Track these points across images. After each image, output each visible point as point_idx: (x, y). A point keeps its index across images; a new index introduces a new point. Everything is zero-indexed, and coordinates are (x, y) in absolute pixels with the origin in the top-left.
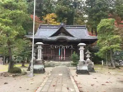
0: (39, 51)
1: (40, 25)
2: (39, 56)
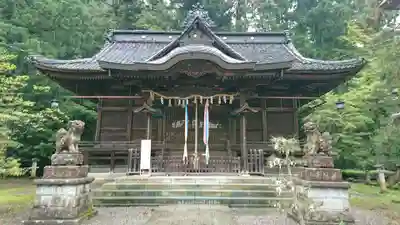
1: (114, 30)
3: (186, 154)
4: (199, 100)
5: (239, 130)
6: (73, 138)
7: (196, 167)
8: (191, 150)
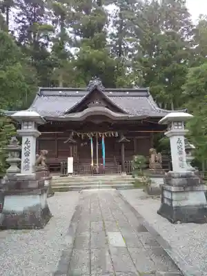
0: (27, 142)
1: (41, 88)
2: (27, 161)
3: (92, 165)
4: (98, 135)
5: (120, 151)
6: (44, 158)
7: (97, 171)
8: (95, 162)
